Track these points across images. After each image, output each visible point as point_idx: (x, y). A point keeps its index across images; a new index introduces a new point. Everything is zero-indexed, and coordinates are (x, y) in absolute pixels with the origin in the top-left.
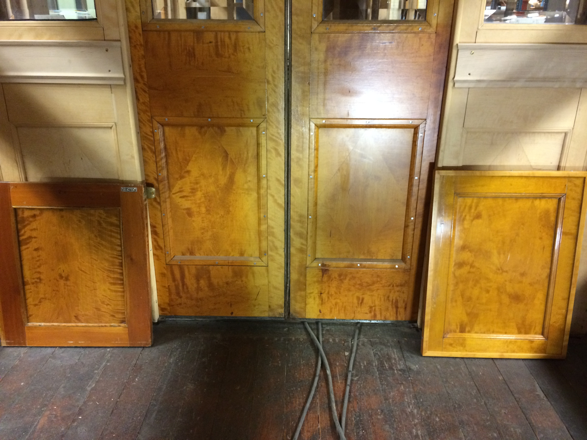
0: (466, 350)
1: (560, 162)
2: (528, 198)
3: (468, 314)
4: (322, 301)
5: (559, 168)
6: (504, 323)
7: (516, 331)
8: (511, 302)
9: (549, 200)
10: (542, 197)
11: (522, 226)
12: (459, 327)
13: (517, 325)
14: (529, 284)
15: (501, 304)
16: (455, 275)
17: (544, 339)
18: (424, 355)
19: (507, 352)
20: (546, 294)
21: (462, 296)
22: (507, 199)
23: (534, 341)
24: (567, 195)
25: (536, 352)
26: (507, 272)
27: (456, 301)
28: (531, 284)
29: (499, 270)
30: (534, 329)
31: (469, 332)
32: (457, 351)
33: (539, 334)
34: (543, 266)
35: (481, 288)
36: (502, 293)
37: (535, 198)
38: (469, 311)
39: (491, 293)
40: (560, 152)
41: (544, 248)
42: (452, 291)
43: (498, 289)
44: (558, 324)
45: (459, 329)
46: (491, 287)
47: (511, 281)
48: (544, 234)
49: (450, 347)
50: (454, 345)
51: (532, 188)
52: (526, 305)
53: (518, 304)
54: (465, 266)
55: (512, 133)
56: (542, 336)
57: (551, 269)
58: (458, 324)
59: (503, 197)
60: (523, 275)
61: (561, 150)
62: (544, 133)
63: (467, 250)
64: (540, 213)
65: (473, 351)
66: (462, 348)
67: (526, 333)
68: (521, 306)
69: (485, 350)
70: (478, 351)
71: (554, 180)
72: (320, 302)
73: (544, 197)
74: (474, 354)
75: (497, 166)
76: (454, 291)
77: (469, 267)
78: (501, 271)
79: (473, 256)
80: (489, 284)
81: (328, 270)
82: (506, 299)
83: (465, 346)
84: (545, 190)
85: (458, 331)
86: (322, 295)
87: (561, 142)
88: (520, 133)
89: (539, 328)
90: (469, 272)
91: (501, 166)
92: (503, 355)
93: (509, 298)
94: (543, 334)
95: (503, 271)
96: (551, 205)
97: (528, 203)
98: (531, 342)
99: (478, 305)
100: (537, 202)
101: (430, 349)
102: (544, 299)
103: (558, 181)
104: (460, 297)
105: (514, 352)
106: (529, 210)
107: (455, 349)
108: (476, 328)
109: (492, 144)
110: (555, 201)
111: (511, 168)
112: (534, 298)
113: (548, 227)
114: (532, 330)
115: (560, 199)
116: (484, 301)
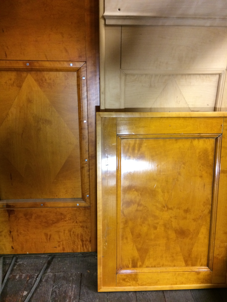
0: (138, 284)
1: (216, 104)
2: (187, 138)
3: (138, 250)
4: (13, 238)
5: (215, 109)
6: (173, 257)
7: (184, 264)
8: (177, 237)
9: (207, 140)
10: (200, 137)
11: (183, 165)
12: (131, 262)
13: (184, 258)
14: (193, 220)
15: (168, 239)
16: (124, 214)
17: (209, 270)
18: (100, 290)
19: (176, 284)
20: (209, 228)
21: (132, 233)
22: (167, 140)
23: (200, 273)
24: (223, 135)
25: (202, 282)
26: (171, 209)
27: (127, 238)
28: (194, 220)
29: (164, 207)
30: (200, 261)
31: (141, 266)
32: (130, 286)
33: (205, 266)
34: (204, 202)
35: (149, 225)
36: (168, 228)
37: (194, 138)
38: (139, 246)
39: (158, 229)
40: (215, 94)
41: (204, 185)
42: (122, 228)
43: (165, 225)
44: (222, 256)
45: (131, 264)
46: (158, 223)
47: (176, 217)
48: (204, 173)
49: (124, 282)
50: (126, 280)
51: (190, 129)
52: (191, 239)
53: (184, 238)
54: (133, 204)
55: (169, 75)
56: (207, 268)
57: (212, 205)
58: (130, 260)
59: (164, 138)
60: (187, 211)
61: (216, 92)
62: (199, 74)
63: (134, 189)
64: (199, 153)
65: (145, 285)
66: (134, 282)
67: (193, 265)
68: (187, 240)
69: (156, 283)
70: (150, 284)
71: (210, 121)
72: (11, 239)
73: (202, 137)
74: (146, 288)
75: (157, 108)
76: (124, 228)
77: (136, 205)
78: (166, 208)
79: (139, 195)
80: (156, 221)
81: (13, 210)
82: (173, 235)
83: (137, 280)
84: (203, 130)
85: (130, 266)
86: (11, 233)
87: (215, 84)
88: (177, 75)
89: (204, 261)
90: (137, 210)
91: (161, 108)
92: (172, 287)
93: (176, 233)
94: (208, 265)
95: (168, 209)
96: (209, 144)
97: (187, 144)
98: (198, 273)
99: (147, 241)
100: (196, 142)
101: (105, 284)
102: (208, 233)
103: (214, 121)
104: (130, 234)
105: (182, 283)
106: (188, 150)
107: (128, 284)
108: (147, 263)
109: (151, 86)
110: (212, 141)
111: (170, 110)
112: (198, 233)
113: (207, 166)
114: (198, 262)
115: (216, 139)
116: (153, 237)
